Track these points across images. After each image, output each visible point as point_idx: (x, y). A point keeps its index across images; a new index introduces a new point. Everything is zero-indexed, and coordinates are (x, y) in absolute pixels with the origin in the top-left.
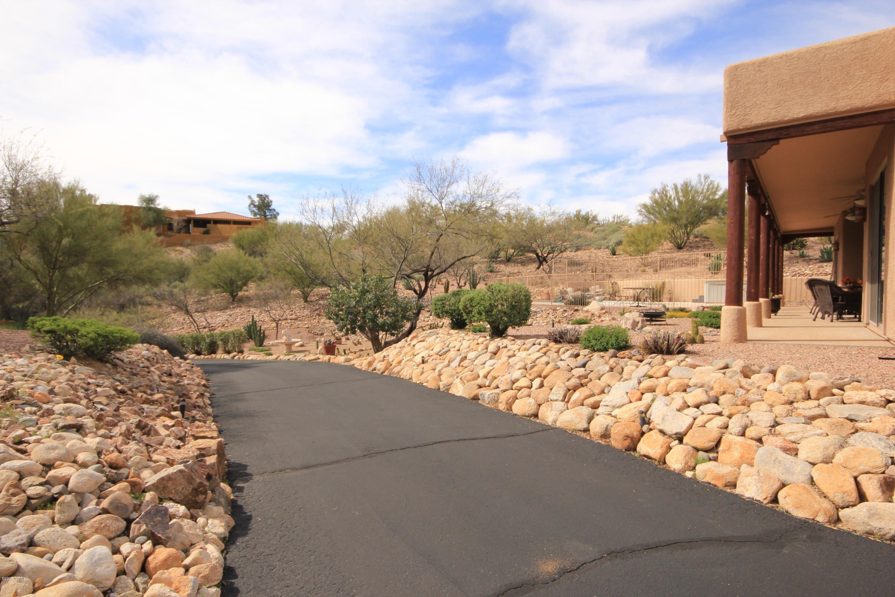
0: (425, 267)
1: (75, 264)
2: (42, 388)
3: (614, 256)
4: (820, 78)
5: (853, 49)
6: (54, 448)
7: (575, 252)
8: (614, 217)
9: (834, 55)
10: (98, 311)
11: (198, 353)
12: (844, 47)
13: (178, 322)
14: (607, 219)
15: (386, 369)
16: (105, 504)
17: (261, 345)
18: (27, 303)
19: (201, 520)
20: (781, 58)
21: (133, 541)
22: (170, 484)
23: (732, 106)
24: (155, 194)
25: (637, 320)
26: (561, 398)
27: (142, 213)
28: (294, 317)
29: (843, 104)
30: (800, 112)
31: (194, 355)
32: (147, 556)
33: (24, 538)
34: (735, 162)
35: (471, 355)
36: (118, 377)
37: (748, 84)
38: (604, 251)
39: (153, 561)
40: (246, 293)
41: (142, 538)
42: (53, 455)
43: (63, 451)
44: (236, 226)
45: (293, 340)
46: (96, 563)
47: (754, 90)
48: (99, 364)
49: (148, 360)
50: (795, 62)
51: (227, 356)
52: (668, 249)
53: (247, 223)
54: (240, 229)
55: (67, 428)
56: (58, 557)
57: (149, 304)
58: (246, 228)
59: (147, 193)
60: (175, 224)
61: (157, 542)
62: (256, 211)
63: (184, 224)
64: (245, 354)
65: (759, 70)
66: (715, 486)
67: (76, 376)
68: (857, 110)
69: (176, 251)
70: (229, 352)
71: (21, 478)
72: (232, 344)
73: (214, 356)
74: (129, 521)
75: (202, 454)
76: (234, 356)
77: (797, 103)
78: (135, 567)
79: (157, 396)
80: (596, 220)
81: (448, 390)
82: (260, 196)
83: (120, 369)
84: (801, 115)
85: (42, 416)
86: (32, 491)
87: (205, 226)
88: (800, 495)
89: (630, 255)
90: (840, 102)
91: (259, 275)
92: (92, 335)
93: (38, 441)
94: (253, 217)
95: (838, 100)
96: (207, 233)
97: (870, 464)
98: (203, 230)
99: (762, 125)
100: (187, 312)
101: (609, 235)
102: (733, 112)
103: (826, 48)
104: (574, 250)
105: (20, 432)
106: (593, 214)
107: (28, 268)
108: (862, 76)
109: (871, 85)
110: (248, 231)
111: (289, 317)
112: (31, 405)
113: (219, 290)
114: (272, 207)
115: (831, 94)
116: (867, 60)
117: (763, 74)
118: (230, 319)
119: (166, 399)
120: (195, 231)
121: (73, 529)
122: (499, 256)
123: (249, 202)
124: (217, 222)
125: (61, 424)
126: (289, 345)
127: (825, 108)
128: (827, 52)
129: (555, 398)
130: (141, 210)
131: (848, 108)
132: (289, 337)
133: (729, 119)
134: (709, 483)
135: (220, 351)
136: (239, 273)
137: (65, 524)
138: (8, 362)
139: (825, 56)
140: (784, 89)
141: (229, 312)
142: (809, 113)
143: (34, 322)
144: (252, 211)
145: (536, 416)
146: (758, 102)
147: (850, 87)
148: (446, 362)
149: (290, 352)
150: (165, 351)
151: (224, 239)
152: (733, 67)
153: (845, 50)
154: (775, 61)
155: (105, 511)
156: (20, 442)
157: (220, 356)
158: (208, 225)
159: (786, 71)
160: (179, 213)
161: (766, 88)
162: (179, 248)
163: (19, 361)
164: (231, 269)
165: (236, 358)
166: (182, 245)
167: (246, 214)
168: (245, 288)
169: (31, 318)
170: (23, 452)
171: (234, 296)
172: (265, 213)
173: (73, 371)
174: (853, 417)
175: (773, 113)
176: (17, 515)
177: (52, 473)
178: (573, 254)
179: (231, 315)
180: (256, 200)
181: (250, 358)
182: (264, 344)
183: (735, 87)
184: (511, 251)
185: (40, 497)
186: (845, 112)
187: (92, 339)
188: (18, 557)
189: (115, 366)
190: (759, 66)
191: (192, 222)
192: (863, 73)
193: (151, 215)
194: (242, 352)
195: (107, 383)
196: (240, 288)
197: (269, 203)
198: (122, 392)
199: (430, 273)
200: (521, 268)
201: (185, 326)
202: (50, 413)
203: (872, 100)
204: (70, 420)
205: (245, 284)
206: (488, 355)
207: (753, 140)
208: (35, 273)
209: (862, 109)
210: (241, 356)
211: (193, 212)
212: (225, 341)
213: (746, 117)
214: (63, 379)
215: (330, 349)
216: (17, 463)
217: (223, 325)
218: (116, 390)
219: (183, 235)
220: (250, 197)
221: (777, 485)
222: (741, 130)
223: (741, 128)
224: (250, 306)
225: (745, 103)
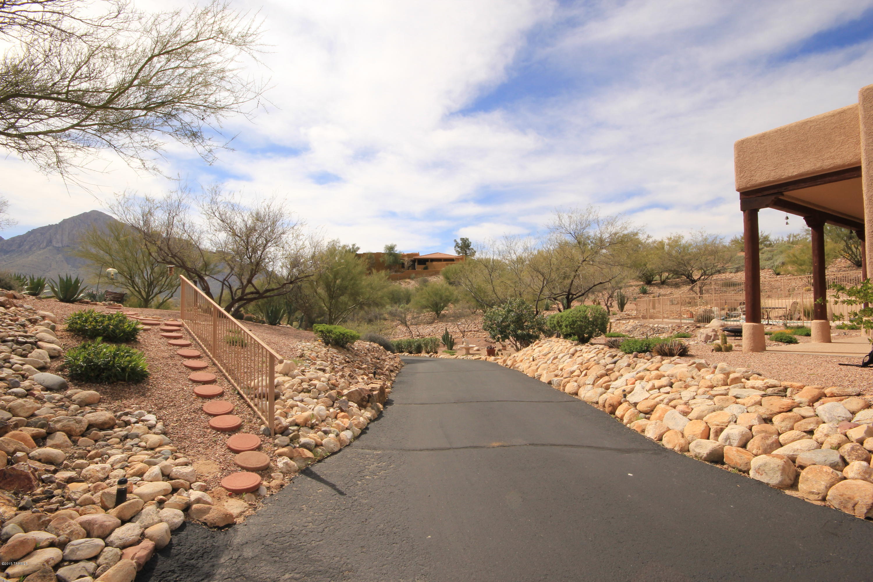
0: (566, 292)
1: (342, 294)
2: (314, 354)
3: (778, 276)
4: (808, 144)
5: (833, 121)
6: (313, 374)
7: (735, 273)
8: (789, 237)
9: (818, 126)
10: (356, 324)
11: (411, 353)
12: (825, 120)
13: (403, 332)
14: (781, 239)
15: (512, 364)
16: (326, 395)
17: (451, 349)
18: (323, 318)
19: (362, 411)
20: (776, 132)
21: (334, 409)
22: (352, 395)
23: (740, 171)
24: (394, 244)
25: (710, 334)
26: (592, 383)
27: (386, 257)
28: (476, 329)
29: (827, 164)
30: (793, 172)
31: (408, 354)
32: (338, 413)
33: (300, 398)
34: (747, 211)
35: (560, 356)
36: (348, 355)
37: (752, 153)
38: (767, 272)
39: (339, 415)
40: (447, 312)
41: (337, 408)
42: (312, 376)
43: (316, 376)
44: (445, 263)
45: (471, 346)
46: (320, 410)
47: (757, 158)
48: (341, 348)
49: (368, 350)
50: (788, 134)
51: (427, 355)
52: (845, 267)
53: (450, 260)
54: (447, 264)
55: (320, 369)
56: (310, 407)
57: (385, 319)
58: (451, 264)
59: (389, 244)
60: (406, 264)
61: (342, 411)
62: (460, 250)
63: (411, 263)
64: (438, 354)
65: (760, 143)
66: (637, 431)
67: (329, 353)
68: (839, 166)
69: (406, 282)
70: (428, 353)
71: (302, 382)
72: (431, 347)
73: (419, 354)
74: (334, 402)
75: (373, 389)
76: (431, 355)
77: (791, 165)
78: (333, 416)
79: (364, 366)
80: (768, 240)
81: (539, 378)
82: (462, 239)
83: (350, 352)
84: (795, 174)
85: (312, 365)
86: (304, 386)
87: (425, 264)
88: (672, 436)
89: (793, 275)
90: (825, 161)
91: (455, 298)
92: (338, 333)
93: (309, 372)
94: (457, 255)
95: (823, 160)
96: (426, 268)
97: (720, 421)
98: (423, 266)
99: (765, 183)
100: (406, 325)
101: (776, 255)
102: (742, 175)
103: (811, 121)
104: (734, 271)
105: (304, 368)
106: (764, 235)
107: (320, 298)
108: (841, 141)
109: (848, 147)
110: (453, 266)
111: (473, 329)
112: (309, 360)
113: (428, 310)
114: (471, 247)
115: (817, 156)
116: (844, 128)
117: (762, 145)
118: (434, 331)
119: (368, 368)
120: (419, 268)
121: (315, 400)
122: (654, 279)
123: (455, 244)
124: (433, 260)
125: (318, 368)
126: (468, 350)
127: (814, 167)
128: (812, 125)
129: (589, 383)
130: (386, 255)
131: (832, 166)
132: (468, 344)
133: (739, 180)
134: (635, 430)
135: (424, 351)
136: (441, 299)
137: (314, 398)
138: (304, 343)
139: (810, 128)
140: (780, 155)
141: (434, 325)
142: (801, 172)
143: (315, 327)
144: (457, 251)
145: (576, 394)
146: (760, 166)
147: (832, 150)
148: (546, 360)
149: (468, 353)
150: (382, 347)
151: (436, 273)
152: (740, 142)
153: (826, 122)
154: (772, 135)
155: (326, 397)
156: (303, 372)
157: (424, 354)
158: (427, 263)
159: (781, 142)
160: (409, 255)
161: (766, 155)
162: (407, 280)
163: (308, 343)
164: (436, 294)
165: (433, 356)
166: (409, 278)
167: (452, 252)
168: (446, 308)
169: (314, 325)
170: (304, 375)
171: (438, 314)
172: (466, 251)
173: (328, 350)
174: (738, 396)
175: (773, 174)
176: (300, 393)
177: (311, 382)
178: (732, 275)
179: (435, 328)
180: (460, 242)
181: (440, 357)
182: (454, 348)
183: (742, 156)
184: (665, 275)
185: (307, 389)
186: (829, 169)
187: (337, 335)
188: (299, 403)
189: (348, 350)
190: (759, 140)
191: (417, 261)
192: (842, 138)
193: (392, 258)
194: (436, 352)
195: (342, 357)
196: (443, 308)
197: (468, 244)
198: (348, 362)
199: (571, 296)
200: (674, 290)
201: (407, 334)
202: (315, 364)
203: (850, 158)
204: (321, 367)
205: (445, 306)
206: (568, 356)
207: (760, 194)
208: (324, 300)
209: (844, 165)
210: (435, 355)
211: (417, 255)
212: (426, 345)
213: (752, 178)
214: (323, 352)
215: (491, 352)
216: (301, 377)
217: (430, 334)
218: (345, 361)
219: (410, 270)
220: (455, 241)
221: (665, 430)
222: (748, 188)
223: (748, 186)
224: (447, 322)
225: (750, 167)
